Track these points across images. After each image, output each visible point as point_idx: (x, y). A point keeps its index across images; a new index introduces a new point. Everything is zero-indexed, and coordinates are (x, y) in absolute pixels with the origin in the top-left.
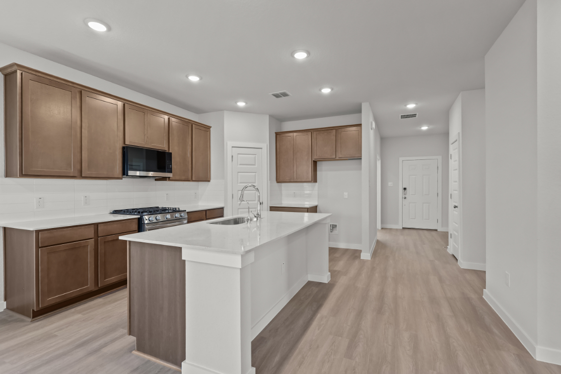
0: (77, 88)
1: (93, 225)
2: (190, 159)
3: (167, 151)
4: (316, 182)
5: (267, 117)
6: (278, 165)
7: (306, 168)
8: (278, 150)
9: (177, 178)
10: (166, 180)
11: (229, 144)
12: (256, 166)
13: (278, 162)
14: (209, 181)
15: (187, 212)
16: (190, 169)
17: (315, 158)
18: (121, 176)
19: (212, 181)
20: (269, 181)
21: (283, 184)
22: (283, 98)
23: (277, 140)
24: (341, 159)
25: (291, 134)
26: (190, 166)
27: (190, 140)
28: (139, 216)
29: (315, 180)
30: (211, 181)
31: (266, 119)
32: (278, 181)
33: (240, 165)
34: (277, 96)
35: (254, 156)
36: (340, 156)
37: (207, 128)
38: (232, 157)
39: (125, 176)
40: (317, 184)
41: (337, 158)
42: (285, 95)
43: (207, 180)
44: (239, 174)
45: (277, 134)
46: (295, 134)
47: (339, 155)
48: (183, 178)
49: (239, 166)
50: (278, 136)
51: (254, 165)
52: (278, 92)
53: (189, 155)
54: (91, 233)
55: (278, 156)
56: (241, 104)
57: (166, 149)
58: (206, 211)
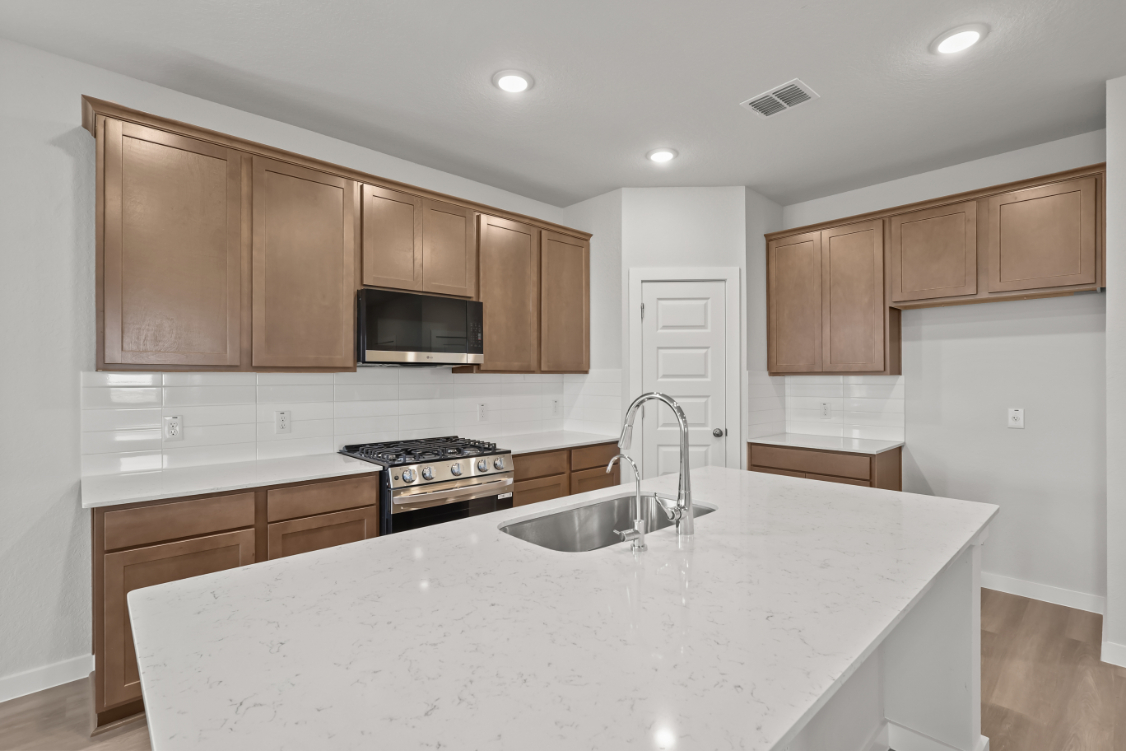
0: (242, 151)
1: (253, 493)
2: (534, 319)
3: (474, 299)
4: (899, 373)
5: (740, 194)
6: (773, 324)
7: (864, 332)
8: (773, 284)
9: (500, 365)
10: (472, 372)
11: (634, 274)
12: (708, 330)
13: (773, 317)
14: (586, 372)
15: (514, 456)
16: (534, 342)
17: (896, 297)
18: (350, 363)
19: (594, 370)
20: (745, 373)
21: (789, 380)
22: (789, 111)
23: (772, 254)
24: (998, 298)
25: (815, 235)
26: (534, 335)
27: (535, 269)
28: (380, 468)
29: (893, 365)
30: (591, 371)
31: (738, 198)
32: (774, 370)
33: (665, 327)
34: (766, 107)
35: (704, 302)
36: (998, 286)
37: (581, 239)
38: (643, 308)
39: (361, 364)
40: (901, 379)
41: (983, 295)
42: (793, 96)
43: (582, 368)
44: (661, 351)
45: (769, 238)
46: (826, 233)
47: (991, 284)
48: (516, 365)
49: (660, 331)
50: (773, 244)
51: (703, 327)
52: (769, 92)
53: (531, 307)
54: (246, 512)
55: (773, 301)
56: (662, 158)
57: (470, 293)
58: (569, 450)
